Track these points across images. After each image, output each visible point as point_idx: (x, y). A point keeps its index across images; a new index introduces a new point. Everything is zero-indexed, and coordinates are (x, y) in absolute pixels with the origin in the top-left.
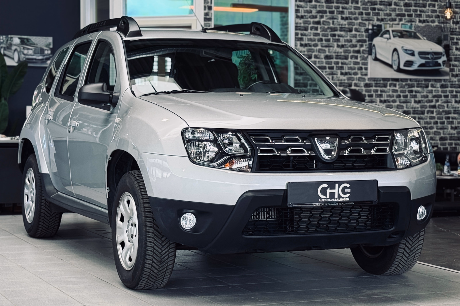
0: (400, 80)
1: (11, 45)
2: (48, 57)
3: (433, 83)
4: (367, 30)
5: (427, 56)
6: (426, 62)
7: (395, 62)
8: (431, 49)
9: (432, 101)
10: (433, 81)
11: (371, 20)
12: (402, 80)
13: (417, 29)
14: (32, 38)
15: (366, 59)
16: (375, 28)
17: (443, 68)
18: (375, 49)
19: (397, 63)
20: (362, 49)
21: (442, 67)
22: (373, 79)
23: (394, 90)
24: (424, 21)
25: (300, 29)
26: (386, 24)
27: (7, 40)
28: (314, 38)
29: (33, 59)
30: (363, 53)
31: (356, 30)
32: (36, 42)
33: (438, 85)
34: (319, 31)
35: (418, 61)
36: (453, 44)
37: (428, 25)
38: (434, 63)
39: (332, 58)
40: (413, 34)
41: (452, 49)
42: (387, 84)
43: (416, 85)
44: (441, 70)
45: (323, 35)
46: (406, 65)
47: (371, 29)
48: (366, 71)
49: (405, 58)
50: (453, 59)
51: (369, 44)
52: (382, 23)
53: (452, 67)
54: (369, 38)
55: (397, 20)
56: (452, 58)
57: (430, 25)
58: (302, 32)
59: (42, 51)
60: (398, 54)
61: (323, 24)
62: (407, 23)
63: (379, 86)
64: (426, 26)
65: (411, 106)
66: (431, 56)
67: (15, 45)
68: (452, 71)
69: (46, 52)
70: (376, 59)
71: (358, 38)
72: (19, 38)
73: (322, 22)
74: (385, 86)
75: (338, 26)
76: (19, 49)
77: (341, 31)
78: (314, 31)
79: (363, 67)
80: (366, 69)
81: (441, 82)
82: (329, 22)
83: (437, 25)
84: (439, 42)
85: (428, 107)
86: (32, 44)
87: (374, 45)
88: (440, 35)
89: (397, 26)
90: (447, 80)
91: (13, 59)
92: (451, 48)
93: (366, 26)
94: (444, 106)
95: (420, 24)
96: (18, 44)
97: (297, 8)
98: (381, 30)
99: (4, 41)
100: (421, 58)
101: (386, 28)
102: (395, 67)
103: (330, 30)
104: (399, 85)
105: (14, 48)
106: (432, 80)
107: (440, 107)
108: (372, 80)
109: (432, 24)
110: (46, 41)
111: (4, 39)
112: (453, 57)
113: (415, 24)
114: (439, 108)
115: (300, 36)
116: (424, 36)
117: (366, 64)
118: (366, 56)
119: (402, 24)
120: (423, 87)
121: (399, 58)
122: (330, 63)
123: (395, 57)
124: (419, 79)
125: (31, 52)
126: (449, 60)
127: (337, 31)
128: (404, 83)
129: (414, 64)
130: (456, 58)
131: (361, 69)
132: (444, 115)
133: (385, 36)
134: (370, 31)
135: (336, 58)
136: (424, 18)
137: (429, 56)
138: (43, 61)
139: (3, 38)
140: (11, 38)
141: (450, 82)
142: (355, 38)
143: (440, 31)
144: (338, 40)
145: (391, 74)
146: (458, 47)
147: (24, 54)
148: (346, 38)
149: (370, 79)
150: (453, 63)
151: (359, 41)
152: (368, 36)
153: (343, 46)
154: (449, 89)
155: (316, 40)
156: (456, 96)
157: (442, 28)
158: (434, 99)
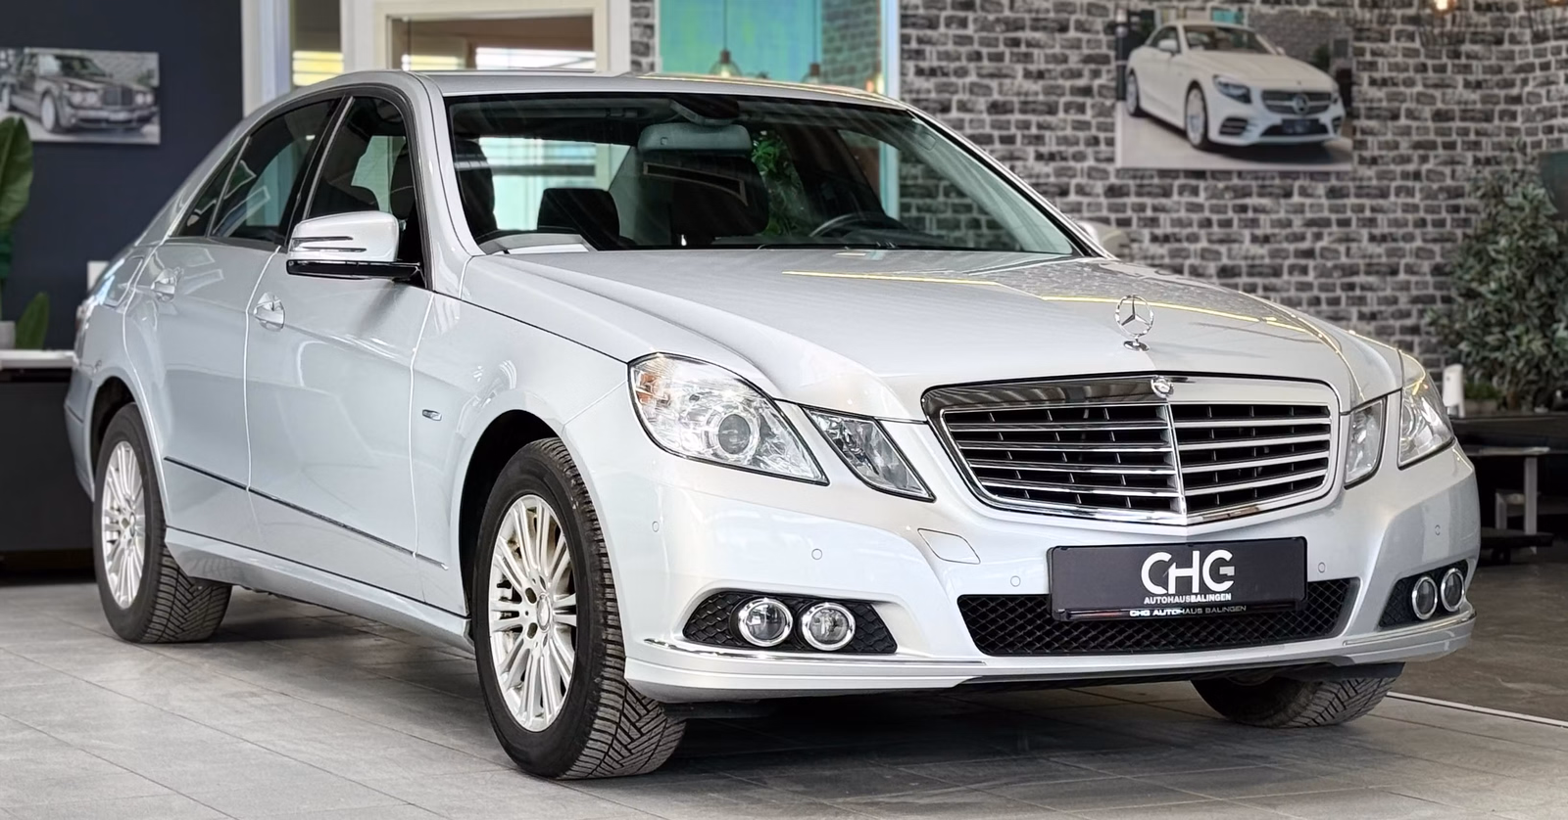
0: (1208, 175)
1: (32, 77)
2: (145, 113)
3: (1305, 182)
4: (1111, 28)
5: (1287, 103)
6: (1284, 121)
7: (1195, 121)
8: (1299, 83)
9: (1302, 238)
10: (1305, 179)
12: (1216, 175)
13: (1256, 22)
14: (96, 57)
15: (1108, 112)
16: (1135, 19)
17: (1335, 140)
18: (1135, 81)
19: (1200, 123)
20: (1097, 83)
21: (1331, 135)
22: (1131, 173)
23: (1192, 204)
25: (914, 25)
26: (1167, 8)
27: (21, 64)
28: (956, 52)
29: (98, 121)
30: (1100, 94)
31: (1080, 26)
32: (107, 70)
33: (1321, 188)
34: (970, 30)
35: (1261, 120)
36: (1361, 67)
37: (1288, 12)
38: (1308, 123)
39: (1011, 111)
40: (1245, 38)
41: (1360, 81)
42: (1171, 186)
43: (1255, 190)
44: (1327, 144)
45: (984, 42)
46: (1225, 130)
47: (1123, 24)
48: (1109, 149)
49: (1223, 108)
50: (1363, 112)
51: (1118, 67)
52: (1155, 6)
53: (1359, 136)
54: (1116, 49)
56: (1358, 109)
57: (1295, 11)
58: (921, 33)
59: (127, 97)
60: (1203, 99)
61: (983, 8)
62: (1226, 6)
63: (1149, 194)
64: (1282, 15)
65: (1243, 253)
66: (1298, 103)
67: (44, 78)
68: (1361, 149)
69: (140, 99)
70: (1139, 113)
71: (1086, 51)
72: (58, 57)
73: (978, 4)
74: (1166, 193)
75: (1027, 16)
76: (56, 91)
77: (1035, 29)
78: (955, 31)
79: (1102, 135)
80: (1110, 142)
81: (1328, 180)
82: (999, 4)
83: (1313, 12)
84: (1321, 62)
85: (1292, 254)
86: (96, 75)
87: (1132, 72)
88: (1324, 42)
89: (1199, 14)
90: (1346, 173)
91: (39, 120)
92: (1354, 79)
93: (1107, 15)
94: (1336, 251)
95: (1266, 10)
96: (53, 76)
98: (1153, 26)
99: (10, 66)
100: (1270, 108)
101: (1168, 20)
102: (1195, 136)
103: (1003, 27)
104: (1206, 189)
105: (40, 86)
106: (1302, 176)
107: (1327, 254)
108: (1127, 176)
109: (1301, 10)
110: (139, 66)
111: (11, 59)
112: (1362, 106)
113: (1252, 10)
114: (1322, 256)
115: (914, 45)
116: (1278, 44)
117: (1110, 128)
118: (1108, 103)
119: (1214, 9)
120: (1277, 196)
121: (1205, 109)
122: (1005, 125)
123: (1195, 105)
124: (1266, 172)
125: (92, 99)
126: (1352, 114)
127: (1022, 28)
128: (1221, 185)
129: (1249, 128)
130: (1370, 109)
131: (1096, 141)
132: (1338, 280)
133: (1165, 43)
134: (1120, 30)
135: (1023, 111)
137: (1293, 104)
138: (128, 126)
139: (7, 56)
140: (33, 56)
141: (1354, 179)
142: (1076, 52)
143: (1323, 29)
144: (1027, 58)
145: (1182, 156)
146: (1377, 75)
147: (71, 105)
148: (1049, 51)
149: (1122, 172)
150: (1363, 123)
151: (1088, 60)
152: (1114, 44)
153: (1040, 75)
154: (1352, 201)
155: (964, 57)
156: (1372, 222)
157: (1330, 19)
158: (1310, 232)
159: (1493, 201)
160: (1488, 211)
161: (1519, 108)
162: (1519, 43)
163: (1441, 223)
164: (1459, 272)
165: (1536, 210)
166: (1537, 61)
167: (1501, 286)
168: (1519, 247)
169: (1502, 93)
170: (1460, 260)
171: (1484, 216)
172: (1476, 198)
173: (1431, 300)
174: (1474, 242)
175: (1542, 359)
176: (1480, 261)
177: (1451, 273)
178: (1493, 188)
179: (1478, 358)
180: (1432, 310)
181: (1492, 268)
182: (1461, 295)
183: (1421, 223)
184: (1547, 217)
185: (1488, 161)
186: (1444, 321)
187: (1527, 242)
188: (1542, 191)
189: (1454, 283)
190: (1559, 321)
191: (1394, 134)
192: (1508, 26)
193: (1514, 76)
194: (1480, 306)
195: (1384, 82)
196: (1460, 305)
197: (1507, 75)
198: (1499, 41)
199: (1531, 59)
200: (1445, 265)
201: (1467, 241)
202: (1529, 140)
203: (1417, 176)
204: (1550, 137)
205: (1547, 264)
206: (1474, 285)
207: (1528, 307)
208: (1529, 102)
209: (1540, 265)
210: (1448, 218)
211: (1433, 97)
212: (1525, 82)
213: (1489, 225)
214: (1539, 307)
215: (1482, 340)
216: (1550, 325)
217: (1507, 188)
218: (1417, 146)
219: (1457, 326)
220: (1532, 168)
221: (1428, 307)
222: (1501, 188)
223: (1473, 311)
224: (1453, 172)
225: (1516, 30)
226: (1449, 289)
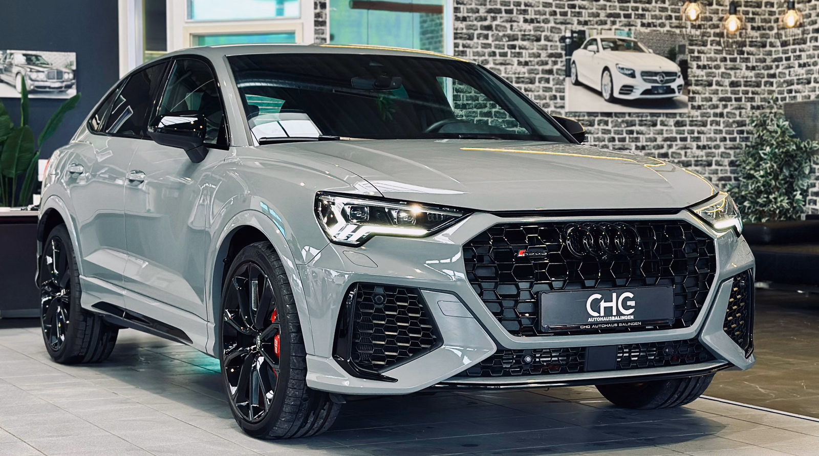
0: (613, 114)
1: (11, 64)
2: (69, 83)
3: (664, 119)
4: (563, 39)
5: (654, 78)
6: (652, 87)
7: (606, 87)
8: (660, 67)
9: (662, 147)
10: (663, 116)
11: (569, 23)
12: (617, 115)
13: (638, 36)
14: (44, 54)
15: (562, 82)
16: (575, 35)
17: (679, 96)
18: (576, 67)
19: (609, 88)
20: (555, 68)
21: (677, 94)
22: (573, 114)
23: (605, 130)
24: (649, 25)
25: (461, 38)
26: (591, 29)
27: (6, 58)
28: (483, 51)
29: (45, 87)
30: (557, 73)
31: (547, 39)
32: (49, 61)
33: (671, 121)
34: (490, 41)
35: (640, 86)
36: (692, 59)
37: (654, 31)
38: (665, 88)
40: (632, 44)
41: (692, 67)
42: (594, 120)
44: (675, 98)
45: (497, 47)
46: (621, 91)
47: (569, 38)
48: (562, 101)
49: (621, 80)
50: (693, 82)
51: (566, 59)
52: (585, 28)
53: (691, 95)
54: (565, 50)
55: (609, 22)
56: (691, 80)
57: (658, 31)
58: (465, 42)
59: (60, 74)
60: (611, 76)
61: (496, 29)
62: (622, 28)
64: (652, 32)
66: (660, 78)
67: (16, 65)
68: (692, 102)
69: (66, 76)
70: (577, 83)
71: (550, 51)
72: (24, 55)
73: (494, 27)
74: (592, 124)
75: (519, 33)
76: (23, 72)
77: (523, 40)
78: (482, 41)
79: (558, 95)
80: (562, 98)
81: (676, 117)
82: (505, 27)
83: (668, 31)
84: (672, 56)
86: (44, 64)
87: (574, 62)
88: (673, 46)
89: (609, 32)
90: (685, 114)
91: (15, 87)
92: (689, 65)
93: (561, 33)
94: (680, 154)
95: (643, 30)
96: (22, 64)
97: (456, 6)
98: (585, 38)
100: (645, 80)
101: (592, 36)
102: (607, 95)
103: (507, 39)
104: (612, 122)
105: (15, 70)
106: (662, 115)
107: (675, 155)
108: (571, 115)
109: (662, 30)
110: (66, 60)
112: (693, 79)
113: (636, 30)
114: (672, 156)
115: (461, 48)
116: (649, 47)
117: (562, 90)
118: (561, 78)
119: (616, 29)
120: (649, 126)
121: (612, 81)
123: (607, 79)
124: (643, 113)
125: (42, 76)
126: (688, 83)
127: (517, 39)
128: (620, 120)
129: (634, 90)
130: (697, 81)
131: (555, 97)
133: (590, 47)
134: (568, 41)
135: (517, 82)
136: (648, 20)
137: (657, 78)
138: (60, 90)
140: (11, 54)
141: (689, 117)
142: (545, 51)
143: (673, 39)
144: (519, 55)
145: (600, 105)
146: (701, 63)
147: (32, 80)
148: (531, 51)
149: (568, 114)
150: (693, 88)
151: (551, 56)
152: (564, 48)
153: (526, 63)
154: (688, 128)
155: (486, 54)
156: (698, 139)
157: (676, 34)
158: (666, 144)
159: (761, 129)
160: (758, 134)
161: (774, 80)
162: (774, 46)
163: (734, 139)
164: (744, 165)
165: (783, 133)
166: (784, 56)
167: (766, 172)
168: (775, 152)
169: (766, 72)
170: (745, 159)
171: (756, 136)
172: (752, 127)
173: (729, 179)
174: (751, 149)
175: (788, 210)
176: (755, 160)
177: (738, 166)
178: (761, 121)
179: (754, 210)
180: (730, 184)
181: (761, 163)
182: (744, 178)
183: (724, 139)
184: (790, 136)
185: (758, 108)
186: (736, 190)
187: (779, 150)
188: (787, 123)
189: (741, 171)
190: (797, 191)
191: (710, 94)
192: (769, 38)
193: (772, 64)
194: (755, 183)
195: (704, 67)
196: (744, 182)
197: (768, 63)
198: (764, 46)
199: (781, 55)
200: (736, 161)
201: (747, 148)
202: (779, 96)
203: (721, 115)
204: (791, 95)
205: (789, 160)
206: (752, 172)
207: (779, 183)
208: (779, 77)
209: (786, 161)
210: (738, 136)
211: (730, 74)
212: (777, 67)
213: (758, 140)
214: (785, 184)
215: (756, 201)
216: (792, 194)
217: (769, 121)
218: (721, 100)
219: (743, 193)
220: (781, 111)
221: (727, 182)
222: (765, 121)
223: (751, 186)
224: (740, 113)
225: (773, 40)
226: (738, 174)
